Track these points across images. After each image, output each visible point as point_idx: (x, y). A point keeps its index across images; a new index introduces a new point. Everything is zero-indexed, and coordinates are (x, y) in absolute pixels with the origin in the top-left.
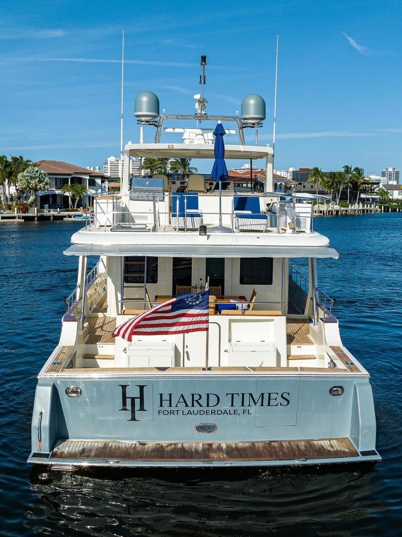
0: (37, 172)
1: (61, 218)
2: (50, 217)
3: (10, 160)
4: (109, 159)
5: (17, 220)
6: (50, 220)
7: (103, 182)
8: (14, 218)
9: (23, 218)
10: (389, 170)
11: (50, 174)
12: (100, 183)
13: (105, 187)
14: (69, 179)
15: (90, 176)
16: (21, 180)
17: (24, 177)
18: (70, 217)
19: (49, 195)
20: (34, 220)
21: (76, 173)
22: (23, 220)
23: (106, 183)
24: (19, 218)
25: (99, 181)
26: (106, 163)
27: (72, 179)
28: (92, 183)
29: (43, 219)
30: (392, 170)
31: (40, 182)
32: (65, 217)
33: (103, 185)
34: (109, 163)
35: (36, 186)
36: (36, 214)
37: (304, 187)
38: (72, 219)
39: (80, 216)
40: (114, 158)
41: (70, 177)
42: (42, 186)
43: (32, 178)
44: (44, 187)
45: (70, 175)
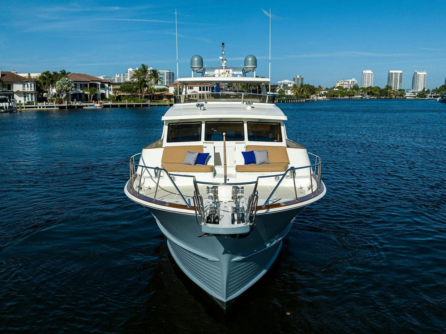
0: (67, 80)
1: (82, 107)
2: (75, 106)
3: (52, 73)
4: (129, 70)
5: (55, 108)
6: (75, 108)
7: (109, 86)
8: (54, 107)
9: (59, 107)
10: (298, 77)
11: (74, 81)
12: (107, 86)
13: (111, 88)
14: (88, 84)
15: (101, 83)
16: (58, 85)
17: (59, 83)
18: (87, 106)
19: (77, 93)
20: (66, 108)
21: (92, 81)
22: (58, 108)
23: (112, 86)
24: (56, 107)
25: (107, 85)
26: (127, 72)
27: (90, 84)
28: (103, 87)
29: (70, 107)
30: (299, 77)
31: (69, 86)
32: (84, 106)
33: (110, 87)
34: (129, 72)
35: (67, 88)
36: (66, 105)
37: (234, 88)
38: (88, 108)
39: (93, 106)
40: (132, 69)
42: (70, 89)
43: (64, 84)
44: (71, 89)
45: (89, 82)
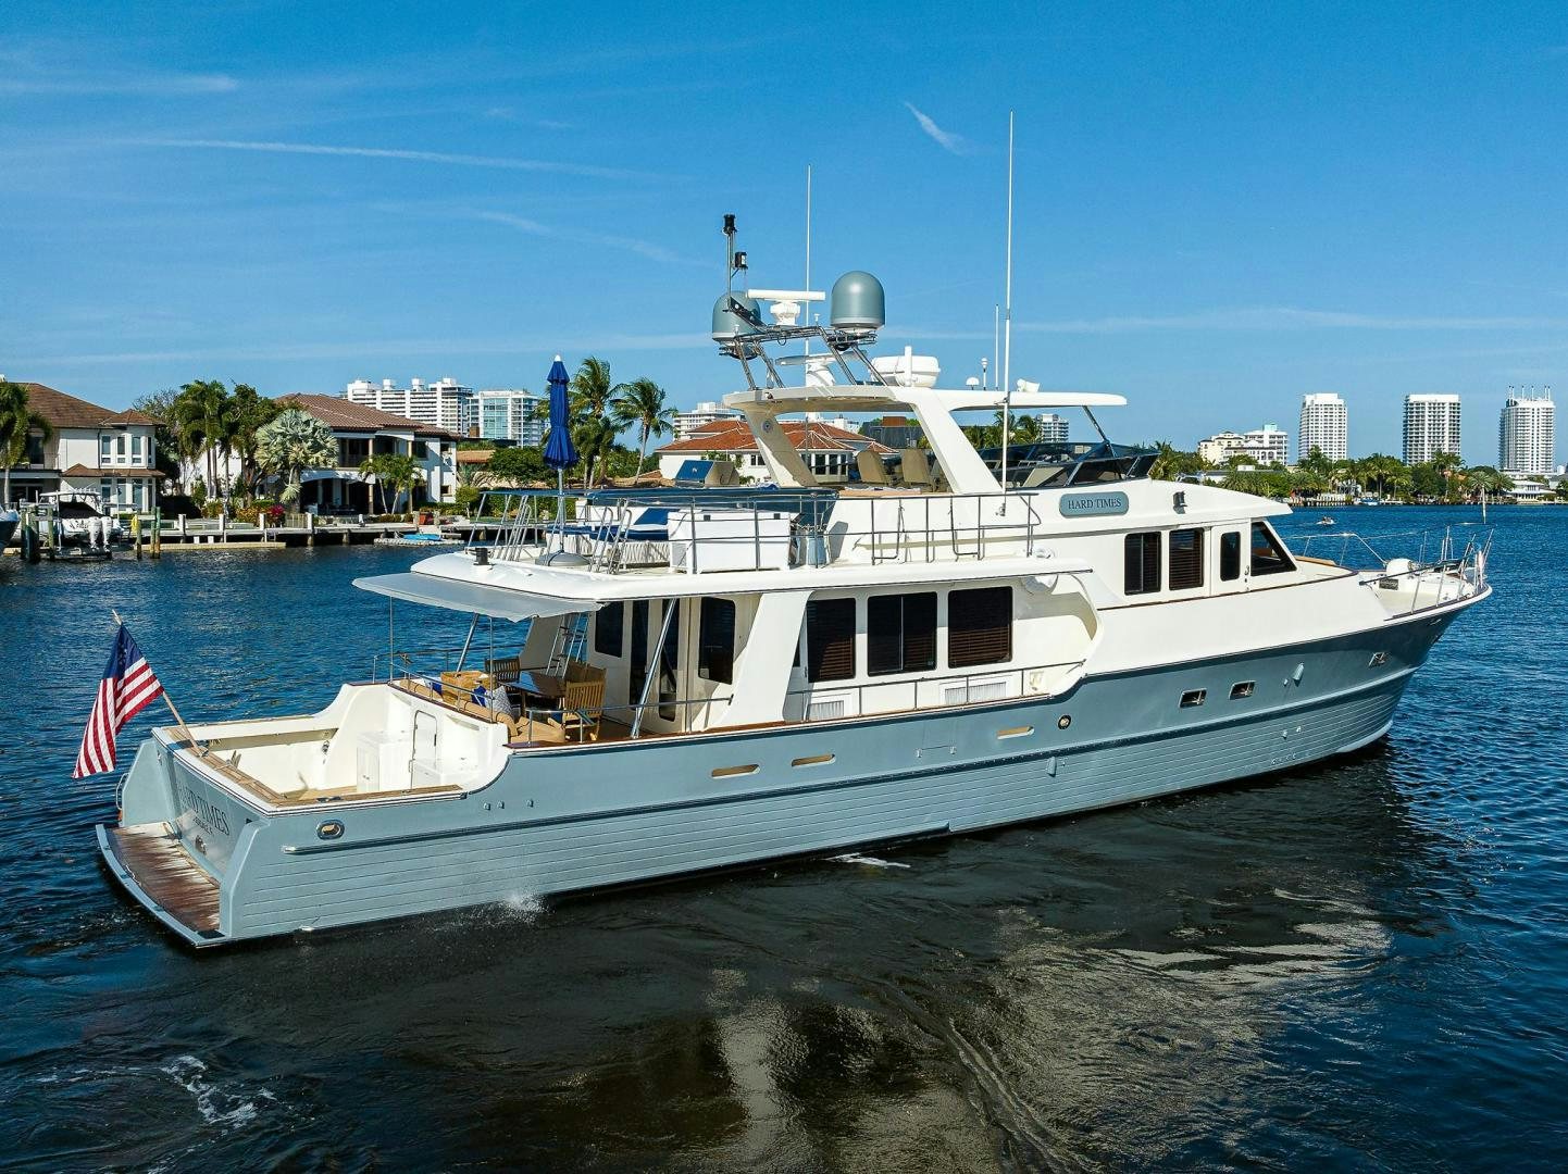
0: (307, 423)
1: (368, 538)
2: (341, 535)
3: (231, 393)
5: (264, 544)
6: (341, 543)
7: (444, 448)
8: (257, 538)
9: (280, 538)
11: (337, 430)
12: (437, 451)
13: (449, 460)
14: (371, 442)
15: (416, 435)
16: (267, 444)
17: (273, 435)
18: (390, 535)
20: (306, 545)
21: (387, 427)
22: (282, 545)
23: (453, 450)
24: (270, 538)
25: (434, 446)
27: (378, 440)
28: (421, 452)
29: (325, 540)
31: (316, 447)
32: (377, 535)
33: (446, 456)
35: (307, 458)
36: (310, 527)
38: (396, 541)
39: (414, 533)
41: (373, 436)
42: (322, 459)
43: (296, 439)
44: (325, 462)
45: (373, 431)
